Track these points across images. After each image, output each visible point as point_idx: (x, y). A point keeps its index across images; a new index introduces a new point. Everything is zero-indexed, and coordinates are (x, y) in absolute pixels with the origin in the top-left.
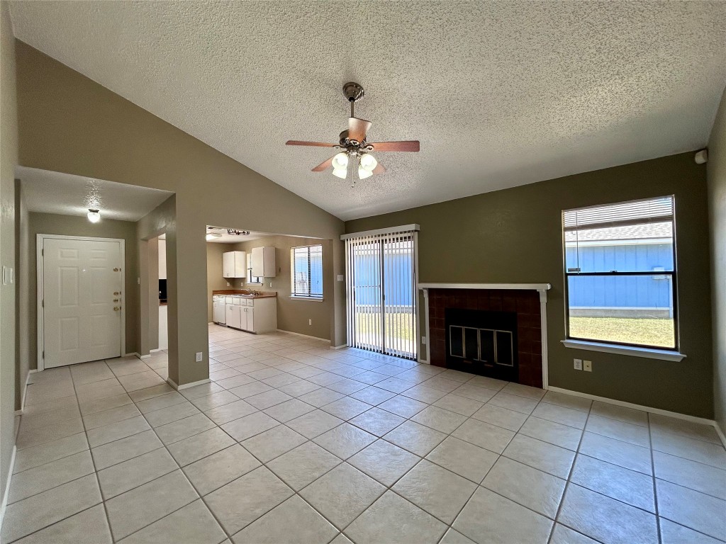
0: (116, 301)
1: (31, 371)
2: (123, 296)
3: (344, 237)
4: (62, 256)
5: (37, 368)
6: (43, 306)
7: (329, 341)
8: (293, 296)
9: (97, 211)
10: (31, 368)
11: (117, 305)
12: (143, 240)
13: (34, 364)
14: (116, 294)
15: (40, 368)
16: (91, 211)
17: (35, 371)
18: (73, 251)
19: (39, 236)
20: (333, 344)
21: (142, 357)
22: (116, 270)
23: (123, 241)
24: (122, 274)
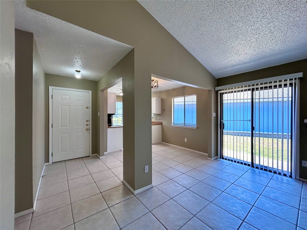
0: (87, 125)
1: (46, 164)
2: (90, 123)
3: (217, 88)
4: (62, 99)
5: (49, 162)
6: (52, 127)
7: (207, 154)
8: (173, 124)
9: (79, 72)
10: (46, 162)
11: (88, 127)
12: (101, 90)
13: (47, 160)
14: (87, 121)
15: (51, 162)
16: (77, 71)
17: (47, 164)
18: (67, 96)
19: (50, 88)
20: (210, 156)
21: (100, 157)
22: (87, 108)
23: (91, 92)
24: (90, 110)
